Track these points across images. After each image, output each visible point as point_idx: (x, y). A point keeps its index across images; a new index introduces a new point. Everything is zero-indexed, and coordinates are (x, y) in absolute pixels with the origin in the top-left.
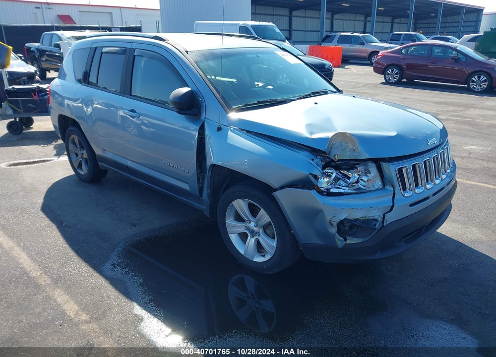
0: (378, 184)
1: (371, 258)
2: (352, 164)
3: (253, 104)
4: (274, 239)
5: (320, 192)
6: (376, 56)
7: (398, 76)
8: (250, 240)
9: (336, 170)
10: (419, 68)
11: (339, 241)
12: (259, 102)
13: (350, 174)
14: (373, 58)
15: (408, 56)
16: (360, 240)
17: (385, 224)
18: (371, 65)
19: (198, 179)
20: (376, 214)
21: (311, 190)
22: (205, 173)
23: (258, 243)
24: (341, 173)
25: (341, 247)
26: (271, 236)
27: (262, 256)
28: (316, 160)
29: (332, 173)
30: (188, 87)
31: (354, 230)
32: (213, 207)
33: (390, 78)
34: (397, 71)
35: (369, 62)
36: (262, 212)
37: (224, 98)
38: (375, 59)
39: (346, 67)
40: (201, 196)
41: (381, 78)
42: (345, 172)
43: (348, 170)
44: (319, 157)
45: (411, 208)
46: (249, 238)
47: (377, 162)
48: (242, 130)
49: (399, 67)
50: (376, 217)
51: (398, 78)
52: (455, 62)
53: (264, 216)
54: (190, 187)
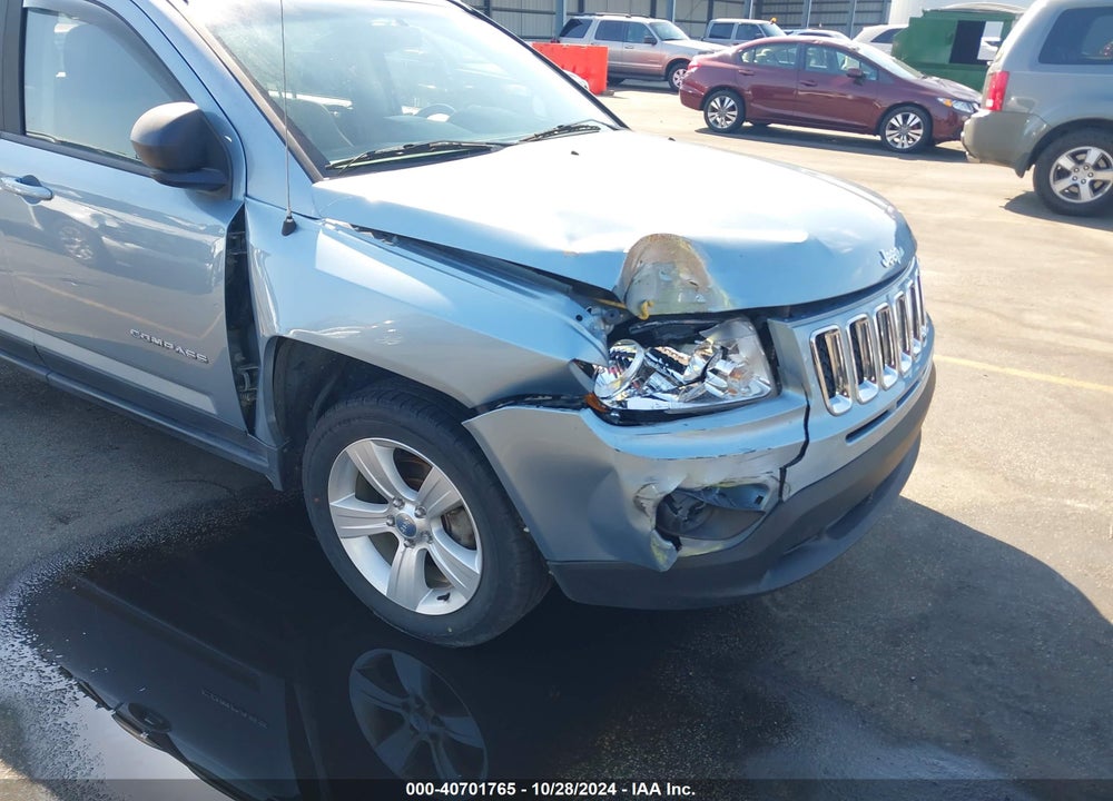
0: (761, 381)
1: (749, 590)
2: (690, 328)
3: (393, 154)
4: (475, 549)
5: (603, 414)
6: (681, 71)
7: (735, 113)
8: (404, 553)
9: (644, 344)
10: (776, 96)
11: (663, 555)
12: (409, 149)
13: (681, 356)
14: (676, 75)
15: (755, 69)
16: (718, 546)
17: (785, 498)
18: (673, 90)
19: (239, 382)
20: (763, 472)
21: (577, 409)
22: (257, 362)
23: (428, 562)
24: (658, 355)
25: (666, 568)
26: (465, 540)
27: (440, 598)
28: (589, 320)
29: (633, 355)
30: (188, 99)
31: (700, 519)
32: (290, 462)
33: (719, 120)
34: (732, 103)
35: (667, 85)
36: (436, 475)
37: (303, 135)
38: (679, 78)
39: (616, 94)
40: (252, 430)
41: (697, 118)
42: (669, 351)
43: (677, 344)
44: (597, 310)
45: (849, 444)
46: (401, 548)
47: (760, 318)
48: (363, 229)
49: (736, 93)
50: (763, 478)
51: (734, 119)
52: (855, 82)
53: (442, 487)
54: (217, 404)
